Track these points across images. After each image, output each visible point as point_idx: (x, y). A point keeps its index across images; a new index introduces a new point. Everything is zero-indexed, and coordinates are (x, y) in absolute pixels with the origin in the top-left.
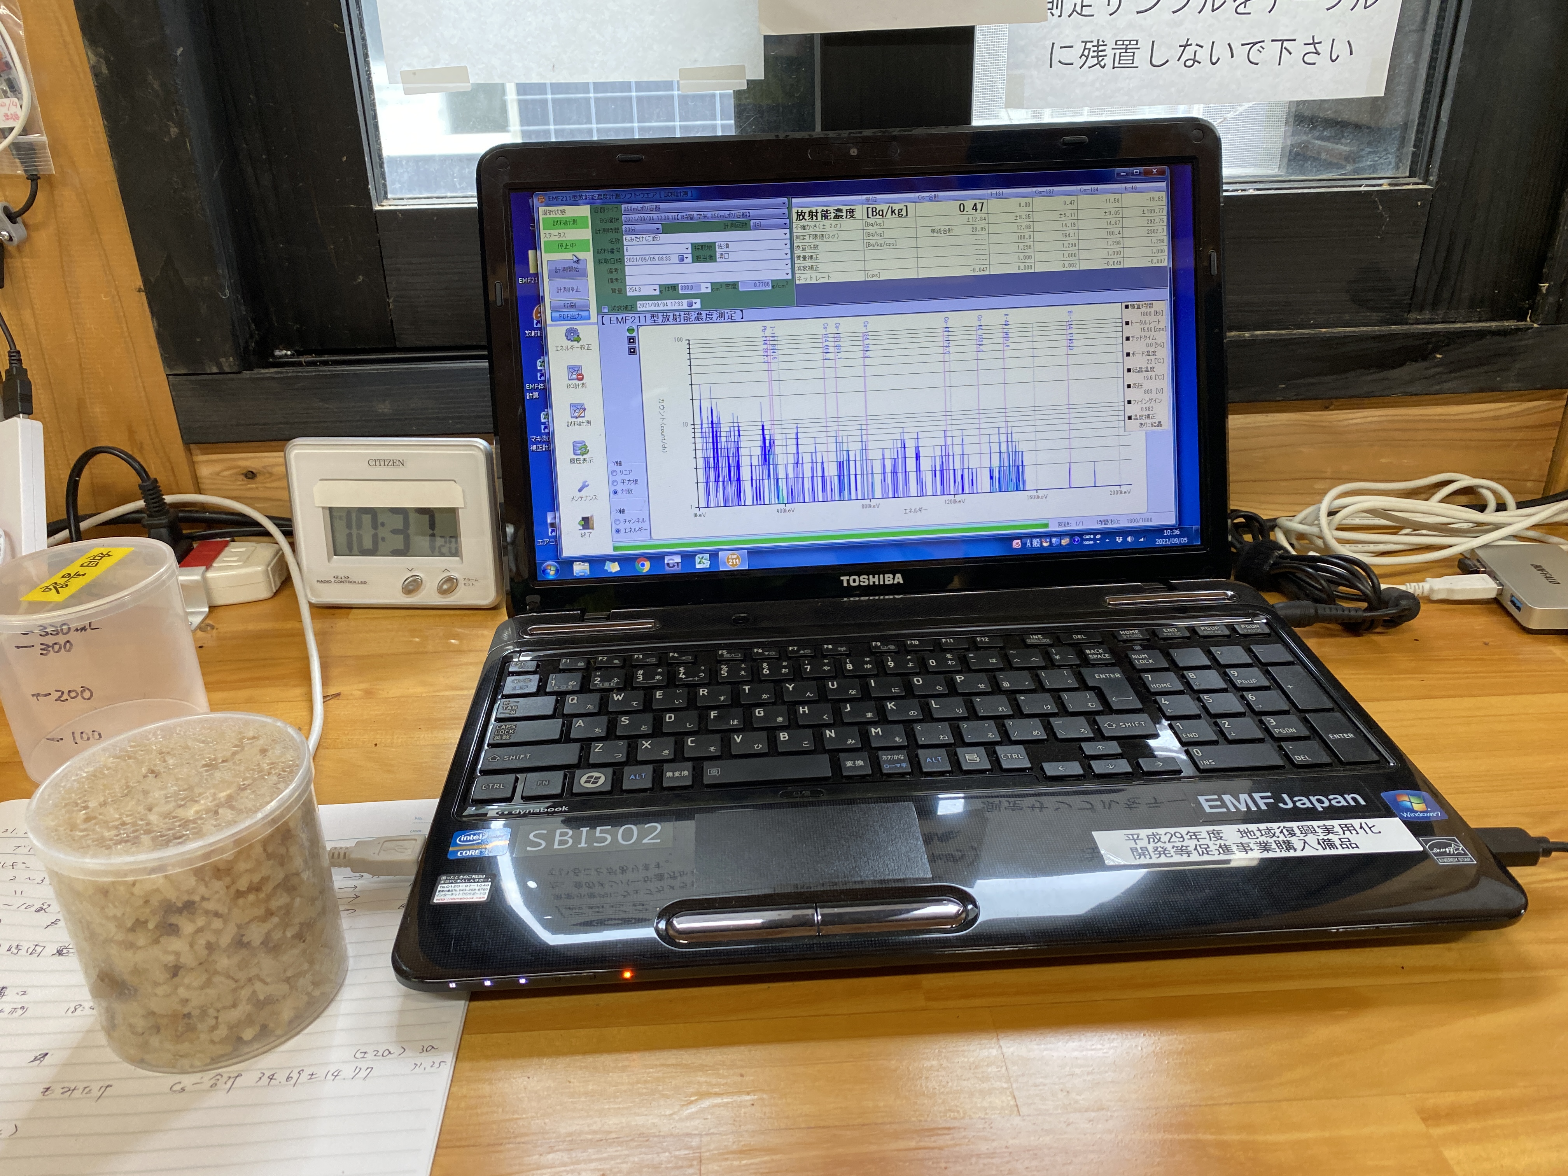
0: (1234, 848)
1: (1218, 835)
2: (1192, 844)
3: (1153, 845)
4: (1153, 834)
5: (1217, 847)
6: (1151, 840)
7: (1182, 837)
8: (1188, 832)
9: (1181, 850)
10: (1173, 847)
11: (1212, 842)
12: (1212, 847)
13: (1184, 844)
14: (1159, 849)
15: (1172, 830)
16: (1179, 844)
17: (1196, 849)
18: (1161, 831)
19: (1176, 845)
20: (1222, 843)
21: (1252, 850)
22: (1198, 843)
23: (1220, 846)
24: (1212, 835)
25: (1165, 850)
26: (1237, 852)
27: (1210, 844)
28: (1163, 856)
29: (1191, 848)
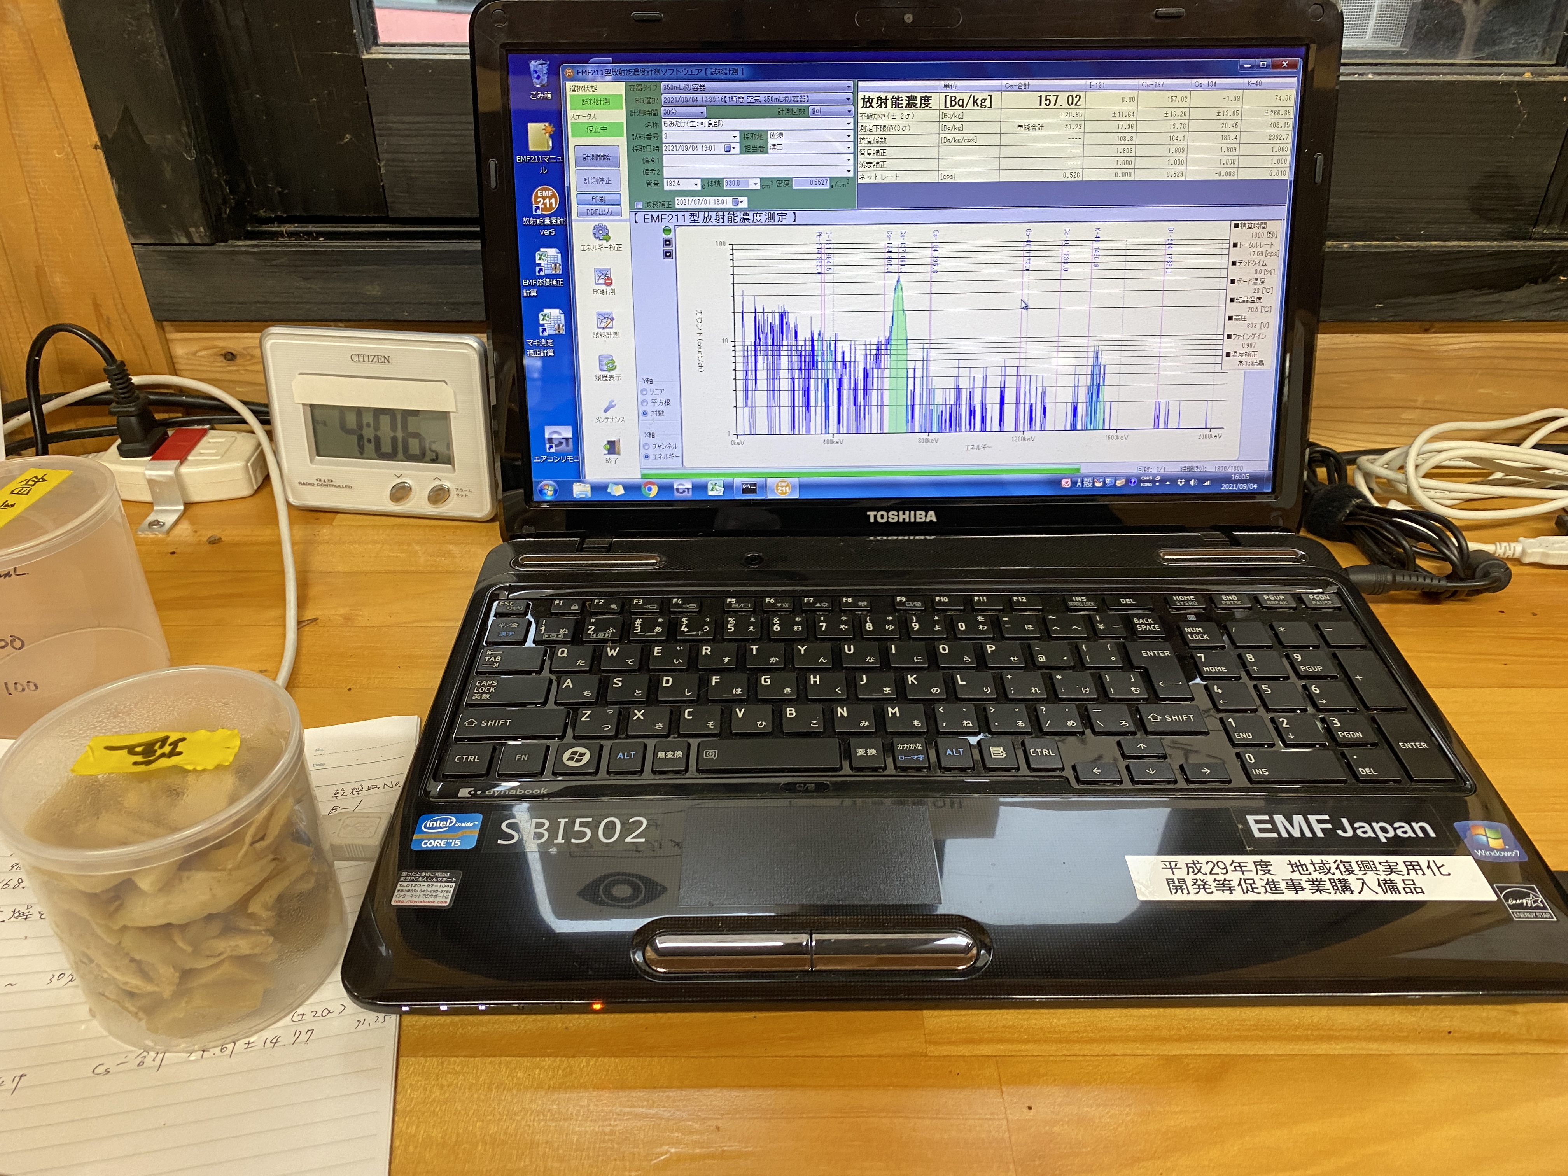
0: (1283, 885)
1: (1265, 867)
2: (1235, 877)
3: (1192, 876)
4: (1194, 863)
5: (1264, 883)
6: (1191, 870)
7: (1225, 868)
8: (1233, 862)
9: (1224, 885)
10: (1215, 880)
11: (1259, 876)
12: (1259, 884)
13: (1227, 877)
14: (1199, 883)
15: (1215, 858)
16: (1221, 877)
17: (1240, 884)
18: (1203, 859)
19: (1218, 877)
20: (1270, 877)
21: (1303, 889)
22: (1243, 877)
23: (1268, 883)
24: (1259, 867)
25: (1205, 884)
26: (1285, 891)
27: (1257, 878)
28: (1202, 891)
29: (1234, 884)
